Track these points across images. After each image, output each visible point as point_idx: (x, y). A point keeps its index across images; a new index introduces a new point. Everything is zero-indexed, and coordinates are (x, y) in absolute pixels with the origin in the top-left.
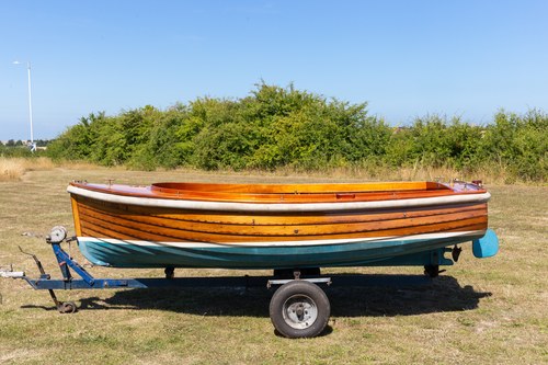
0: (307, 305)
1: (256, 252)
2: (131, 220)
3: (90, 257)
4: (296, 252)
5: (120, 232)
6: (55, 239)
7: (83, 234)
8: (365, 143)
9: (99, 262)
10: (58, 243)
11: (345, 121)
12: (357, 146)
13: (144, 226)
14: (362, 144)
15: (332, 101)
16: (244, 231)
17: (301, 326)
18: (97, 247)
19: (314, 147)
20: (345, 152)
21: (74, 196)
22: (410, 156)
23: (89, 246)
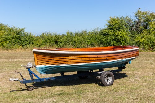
0: (109, 77)
1: (97, 65)
2: (61, 58)
3: (40, 72)
4: (105, 64)
5: (55, 63)
6: (29, 67)
7: (38, 64)
8: (26, 40)
9: (43, 73)
10: (29, 68)
11: (18, 33)
12: (24, 42)
13: (65, 60)
14: (25, 41)
15: (12, 27)
16: (95, 59)
17: (108, 83)
18: (44, 68)
19: (8, 42)
20: (19, 43)
21: (35, 52)
22: (42, 44)
23: (40, 68)
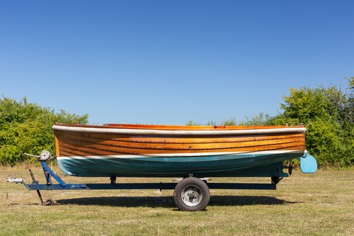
3: (64, 170)
5: (84, 151)
6: (43, 158)
7: (61, 155)
9: (70, 173)
10: (45, 161)
13: (99, 146)
16: (159, 147)
17: (191, 204)
23: (63, 163)
